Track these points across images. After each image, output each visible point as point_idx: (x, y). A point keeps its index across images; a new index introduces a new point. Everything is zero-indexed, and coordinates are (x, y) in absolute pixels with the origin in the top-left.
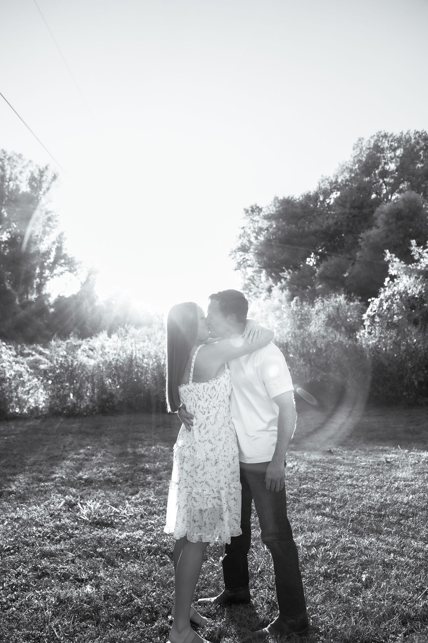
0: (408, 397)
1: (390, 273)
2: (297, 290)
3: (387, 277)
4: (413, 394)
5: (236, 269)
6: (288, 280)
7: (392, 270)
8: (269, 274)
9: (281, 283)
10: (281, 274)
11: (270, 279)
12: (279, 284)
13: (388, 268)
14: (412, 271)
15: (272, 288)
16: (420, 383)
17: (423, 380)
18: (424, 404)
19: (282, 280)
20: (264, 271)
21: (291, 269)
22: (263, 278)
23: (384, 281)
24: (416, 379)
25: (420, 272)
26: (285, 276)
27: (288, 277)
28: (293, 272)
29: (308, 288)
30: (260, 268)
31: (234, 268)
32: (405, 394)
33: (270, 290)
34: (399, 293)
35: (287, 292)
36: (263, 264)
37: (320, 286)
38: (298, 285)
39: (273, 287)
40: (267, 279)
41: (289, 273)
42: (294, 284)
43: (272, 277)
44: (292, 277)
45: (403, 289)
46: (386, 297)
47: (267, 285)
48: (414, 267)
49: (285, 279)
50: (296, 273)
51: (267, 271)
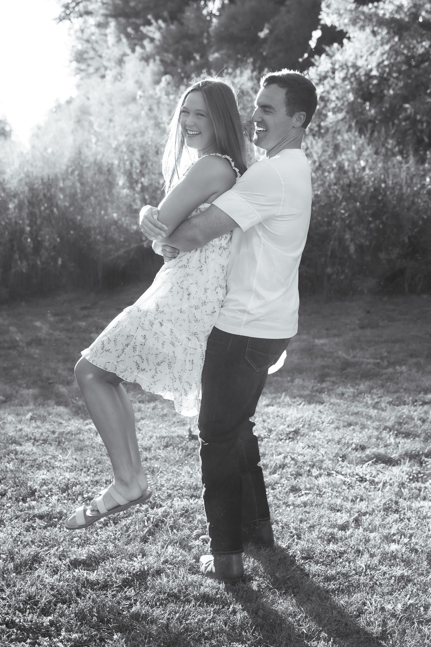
0: (334, 276)
1: (322, 22)
2: (173, 64)
3: (316, 29)
4: (347, 271)
5: (61, 19)
6: (157, 43)
7: (328, 14)
8: (122, 30)
9: (143, 47)
10: (144, 29)
11: (124, 40)
12: (138, 49)
13: (320, 10)
14: (369, 18)
15: (126, 59)
16: (360, 249)
17: (368, 243)
18: (366, 291)
19: (146, 42)
20: (113, 23)
21: (165, 21)
22: (111, 39)
23: (310, 37)
24: (352, 240)
25: (382, 22)
26: (151, 35)
27: (157, 36)
28: (168, 26)
29: (194, 59)
30: (106, 16)
31: (57, 16)
32: (329, 270)
33: (120, 62)
34: (344, 66)
35: (154, 66)
36: (110, 7)
37: (216, 55)
38: (176, 53)
39: (128, 55)
40: (119, 40)
41: (159, 28)
42: (167, 51)
43: (128, 36)
44: (164, 37)
45: (351, 59)
46: (319, 75)
47: (116, 52)
48: (373, 10)
49: (152, 40)
50: (173, 27)
51: (118, 23)
